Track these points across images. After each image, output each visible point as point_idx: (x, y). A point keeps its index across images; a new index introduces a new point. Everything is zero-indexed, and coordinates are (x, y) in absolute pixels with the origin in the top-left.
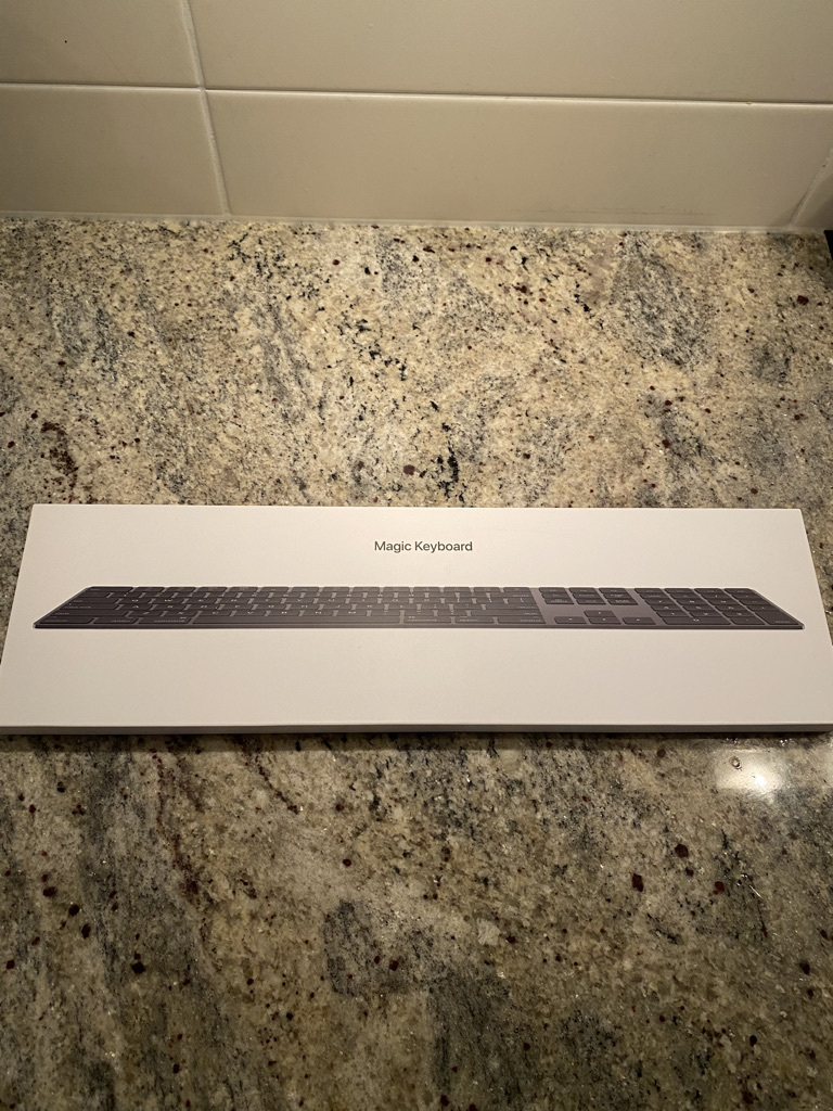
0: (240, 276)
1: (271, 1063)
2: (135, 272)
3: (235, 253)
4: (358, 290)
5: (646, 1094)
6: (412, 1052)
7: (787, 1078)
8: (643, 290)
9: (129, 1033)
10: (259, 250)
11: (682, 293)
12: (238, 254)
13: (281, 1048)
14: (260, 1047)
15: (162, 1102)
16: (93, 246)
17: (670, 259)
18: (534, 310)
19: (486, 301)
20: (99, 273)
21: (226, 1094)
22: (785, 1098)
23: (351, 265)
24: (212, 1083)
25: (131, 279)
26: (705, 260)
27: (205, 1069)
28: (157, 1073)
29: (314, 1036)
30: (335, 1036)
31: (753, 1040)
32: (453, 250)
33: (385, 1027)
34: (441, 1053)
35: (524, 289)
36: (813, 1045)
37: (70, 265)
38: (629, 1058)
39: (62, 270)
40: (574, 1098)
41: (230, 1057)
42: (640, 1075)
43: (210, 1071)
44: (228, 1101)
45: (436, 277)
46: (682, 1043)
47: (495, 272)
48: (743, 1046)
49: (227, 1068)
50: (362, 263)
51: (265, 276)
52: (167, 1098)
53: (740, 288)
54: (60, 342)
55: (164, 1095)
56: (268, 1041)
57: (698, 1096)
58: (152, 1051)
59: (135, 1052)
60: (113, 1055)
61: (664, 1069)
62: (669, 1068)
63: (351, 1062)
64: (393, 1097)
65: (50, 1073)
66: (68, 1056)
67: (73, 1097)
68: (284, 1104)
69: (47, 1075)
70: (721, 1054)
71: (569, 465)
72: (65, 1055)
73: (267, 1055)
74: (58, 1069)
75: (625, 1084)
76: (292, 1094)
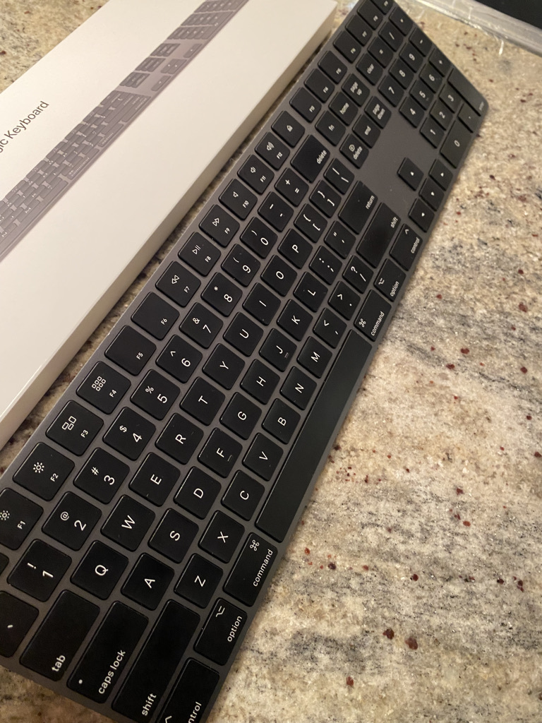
1: (366, 481)
5: (498, 247)
6: (407, 371)
7: (520, 175)
13: (358, 466)
14: (349, 484)
15: (354, 592)
21: (373, 530)
22: (530, 182)
27: (345, 540)
28: (327, 587)
29: (362, 436)
30: (370, 420)
31: (492, 177)
33: (381, 381)
34: (417, 352)
36: (508, 152)
38: (474, 244)
41: (345, 513)
42: (486, 244)
43: (349, 536)
46: (477, 212)
48: (493, 184)
49: (354, 520)
52: (353, 586)
55: (349, 587)
56: (348, 475)
57: (510, 222)
58: (306, 583)
59: (299, 600)
60: (291, 624)
61: (488, 229)
62: (488, 226)
63: (394, 418)
64: (433, 400)
65: (275, 700)
66: (269, 673)
67: (310, 682)
68: (402, 484)
69: (276, 704)
70: (493, 197)
71: (36, 36)
72: (267, 676)
73: (359, 481)
74: (276, 689)
75: (487, 255)
76: (397, 474)
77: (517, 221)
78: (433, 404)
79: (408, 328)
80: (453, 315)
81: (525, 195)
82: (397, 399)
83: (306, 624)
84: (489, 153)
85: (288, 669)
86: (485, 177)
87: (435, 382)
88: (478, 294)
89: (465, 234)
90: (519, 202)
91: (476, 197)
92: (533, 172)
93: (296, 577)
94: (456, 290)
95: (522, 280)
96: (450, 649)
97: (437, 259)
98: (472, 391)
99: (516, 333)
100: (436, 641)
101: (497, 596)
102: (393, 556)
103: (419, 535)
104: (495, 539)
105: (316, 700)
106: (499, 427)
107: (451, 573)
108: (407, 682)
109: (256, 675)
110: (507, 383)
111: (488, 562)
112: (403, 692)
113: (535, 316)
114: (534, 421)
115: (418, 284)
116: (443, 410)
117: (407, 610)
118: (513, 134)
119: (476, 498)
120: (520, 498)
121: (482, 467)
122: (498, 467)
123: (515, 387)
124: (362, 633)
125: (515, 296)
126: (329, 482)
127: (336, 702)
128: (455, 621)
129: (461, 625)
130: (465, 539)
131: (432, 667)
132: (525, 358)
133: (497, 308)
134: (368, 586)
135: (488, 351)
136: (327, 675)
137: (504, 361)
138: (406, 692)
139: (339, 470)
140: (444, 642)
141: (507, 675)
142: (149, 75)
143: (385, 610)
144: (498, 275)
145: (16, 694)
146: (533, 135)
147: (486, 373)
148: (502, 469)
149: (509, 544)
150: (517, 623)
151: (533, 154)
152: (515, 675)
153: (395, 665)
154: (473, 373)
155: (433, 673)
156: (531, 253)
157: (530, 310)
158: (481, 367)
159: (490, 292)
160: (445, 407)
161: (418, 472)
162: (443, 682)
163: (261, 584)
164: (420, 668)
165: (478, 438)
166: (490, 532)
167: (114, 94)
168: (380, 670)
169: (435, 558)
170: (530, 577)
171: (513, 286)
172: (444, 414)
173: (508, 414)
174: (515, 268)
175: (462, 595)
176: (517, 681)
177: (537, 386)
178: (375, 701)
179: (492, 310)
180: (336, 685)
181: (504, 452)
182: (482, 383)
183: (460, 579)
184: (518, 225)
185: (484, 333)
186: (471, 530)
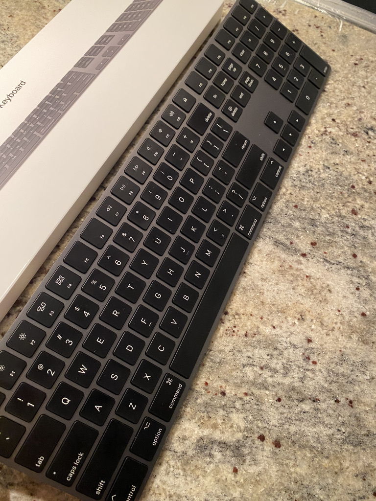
1: (246, 335)
5: (337, 170)
6: (274, 259)
7: (353, 118)
13: (240, 326)
14: (235, 338)
15: (238, 410)
21: (251, 368)
22: (360, 123)
27: (231, 376)
28: (220, 407)
29: (243, 305)
30: (248, 294)
31: (333, 120)
33: (256, 266)
34: (281, 246)
36: (345, 102)
38: (320, 168)
41: (232, 357)
43: (234, 373)
44: (255, 369)
46: (323, 146)
48: (334, 125)
49: (238, 362)
52: (237, 407)
55: (234, 407)
56: (234, 331)
57: (346, 151)
58: (206, 405)
59: (201, 417)
60: (196, 432)
61: (330, 158)
62: (331, 156)
63: (265, 292)
64: (291, 278)
65: (186, 483)
66: (181, 465)
67: (208, 471)
68: (270, 337)
69: (186, 485)
70: (334, 134)
71: (17, 33)
72: (180, 467)
73: (241, 335)
74: (186, 476)
75: (330, 176)
76: (267, 330)
77: (351, 151)
78: (292, 281)
79: (274, 229)
80: (305, 219)
81: (356, 132)
82: (267, 278)
83: (206, 432)
84: (332, 103)
85: (194, 462)
86: (329, 120)
87: (293, 266)
88: (323, 203)
89: (314, 161)
90: (353, 137)
91: (322, 135)
92: (362, 115)
93: (199, 401)
94: (308, 201)
95: (354, 192)
96: (302, 447)
97: (295, 180)
98: (319, 272)
99: (349, 230)
100: (294, 442)
101: (334, 411)
102: (264, 386)
103: (282, 371)
104: (334, 373)
105: (213, 482)
106: (336, 296)
107: (303, 397)
108: (273, 470)
109: (173, 467)
110: (343, 265)
111: (329, 388)
112: (271, 476)
113: (363, 218)
114: (362, 291)
115: (281, 198)
116: (298, 285)
117: (273, 422)
118: (349, 88)
119: (321, 345)
120: (351, 345)
121: (325, 324)
122: (336, 323)
123: (349, 268)
124: (243, 438)
125: (349, 204)
126: (221, 337)
127: (226, 484)
128: (306, 429)
129: (310, 431)
130: (313, 373)
131: (290, 459)
132: (355, 247)
133: (336, 213)
134: (248, 406)
135: (330, 243)
136: (220, 466)
137: (341, 249)
138: (273, 476)
139: (227, 328)
140: (298, 443)
141: (341, 464)
142: (94, 58)
143: (259, 422)
144: (337, 190)
145: (16, 482)
146: (363, 89)
147: (328, 259)
148: (339, 325)
149: (343, 376)
150: (348, 429)
151: (362, 103)
152: (346, 464)
153: (265, 458)
154: (319, 259)
155: (291, 463)
156: (360, 173)
157: (359, 214)
158: (325, 255)
159: (332, 202)
160: (300, 283)
161: (281, 328)
162: (298, 469)
163: (174, 407)
164: (283, 460)
165: (322, 304)
166: (330, 368)
167: (70, 73)
168: (255, 462)
169: (293, 387)
170: (357, 398)
171: (347, 197)
172: (299, 288)
173: (343, 287)
174: (349, 184)
175: (311, 411)
176: (348, 468)
177: (363, 267)
178: (252, 483)
179: (333, 215)
180: (227, 473)
181: (340, 313)
182: (325, 266)
183: (310, 400)
184: (352, 153)
185: (327, 231)
186: (318, 367)
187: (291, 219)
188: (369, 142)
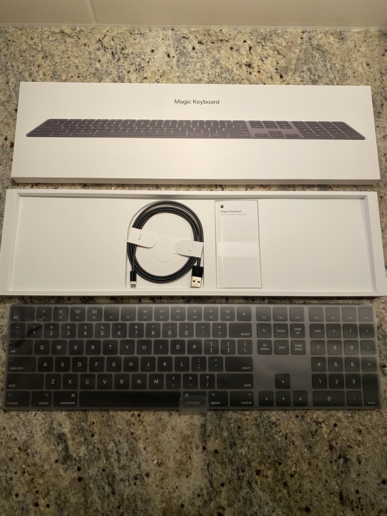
0: (103, 60)
1: (132, 434)
2: (49, 58)
3: (100, 46)
4: (164, 67)
5: (288, 446)
6: (191, 429)
7: (348, 440)
8: (311, 65)
9: (72, 422)
10: (113, 44)
11: (331, 67)
12: (102, 46)
13: (136, 427)
14: (127, 427)
15: (87, 448)
16: (27, 42)
17: (327, 47)
18: (254, 78)
19: (230, 72)
20: (31, 59)
21: (114, 445)
22: (347, 448)
23: (160, 53)
24: (108, 441)
25: (48, 62)
26: (345, 47)
27: (104, 436)
28: (85, 437)
29: (149, 423)
30: (158, 423)
31: (335, 425)
32: (213, 43)
33: (180, 420)
34: (203, 430)
35: (249, 66)
36: (361, 427)
37: (16, 54)
38: (282, 432)
39: (12, 57)
40: (258, 447)
41: (115, 431)
43: (107, 437)
44: (115, 448)
45: (204, 59)
46: (305, 426)
47: (235, 56)
48: (331, 427)
49: (114, 435)
50: (166, 51)
51: (116, 59)
52: (89, 447)
53: (362, 63)
54: (15, 98)
55: (88, 445)
56: (130, 425)
57: (310, 447)
58: (82, 428)
59: (75, 429)
60: (66, 430)
61: (297, 436)
62: (299, 436)
63: (165, 433)
64: (183, 446)
65: (40, 437)
66: (47, 430)
67: (51, 446)
68: (138, 449)
70: (321, 431)
73: (130, 430)
74: (43, 435)
75: (280, 442)
76: (141, 445)
77: (313, 450)
78: (181, 448)
79: (213, 420)
80: (233, 438)
81: (335, 448)
82: (175, 430)
83: (69, 436)
84: (352, 417)
85: (52, 437)
86: (333, 422)
87: (192, 444)
88: (252, 446)
89: (286, 425)
90: (328, 447)
91: (315, 421)
92: (356, 447)
93: (83, 423)
94: (248, 434)
95: (275, 466)
96: (84, 495)
97: (260, 417)
98: (197, 463)
99: (241, 474)
100: (84, 489)
101: (112, 508)
102: (107, 458)
103: (121, 465)
104: (135, 499)
105: (46, 451)
106: (186, 482)
107: (112, 485)
108: (66, 483)
110: (211, 479)
111: (124, 499)
113: (257, 480)
114: (198, 499)
115: (240, 414)
116: (180, 453)
117: (90, 472)
118: (378, 426)
119: (148, 484)
120: (158, 504)
121: (163, 482)
122: (167, 489)
123: (211, 484)
124: (75, 458)
125: (263, 465)
126: (123, 418)
127: (49, 459)
128: (95, 493)
129: (95, 496)
130: (129, 485)
131: (75, 490)
132: (230, 483)
133: (250, 458)
134: (92, 453)
135: (223, 463)
136: (56, 452)
137: (223, 473)
138: (63, 484)
140: (86, 492)
143: (87, 464)
144: (270, 452)
147: (210, 466)
148: (167, 491)
149: (136, 506)
151: (370, 443)
153: (70, 476)
154: (207, 460)
155: (73, 492)
156: (296, 465)
157: (259, 476)
158: (212, 463)
159: (258, 452)
160: (182, 454)
161: (147, 453)
162: (72, 497)
164: (73, 486)
165: (176, 474)
166: (137, 495)
169: (115, 476)
171: (268, 462)
172: (179, 454)
173: (195, 484)
174: (281, 460)
175: (106, 493)
177: (218, 494)
178: (55, 473)
179: (247, 457)
180: (54, 457)
181: (176, 489)
182: (204, 466)
183: (112, 489)
184: (311, 452)
185: (232, 457)
186: (133, 487)
187: (227, 428)
188: (331, 462)
